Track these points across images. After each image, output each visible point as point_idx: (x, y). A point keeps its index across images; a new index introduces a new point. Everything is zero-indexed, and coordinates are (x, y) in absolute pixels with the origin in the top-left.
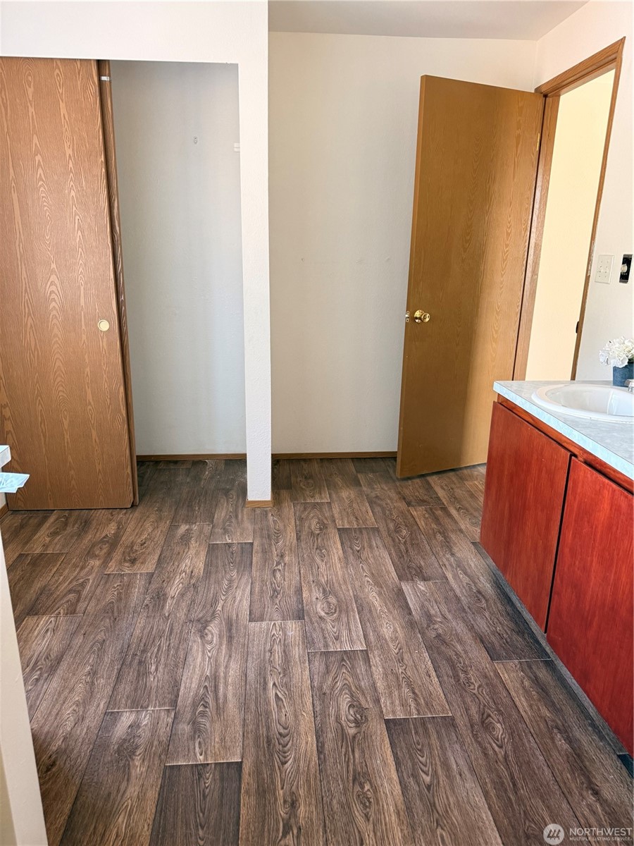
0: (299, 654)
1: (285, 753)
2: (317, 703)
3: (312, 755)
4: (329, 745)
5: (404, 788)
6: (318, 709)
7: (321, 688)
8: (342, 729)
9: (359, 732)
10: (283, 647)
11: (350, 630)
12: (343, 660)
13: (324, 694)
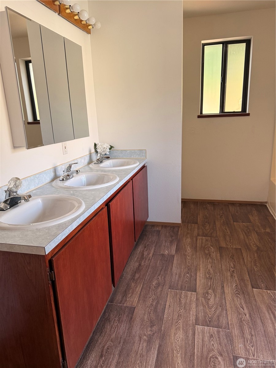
0: (234, 330)
1: (236, 289)
2: (224, 303)
3: (226, 286)
4: (220, 288)
5: (196, 274)
6: (224, 301)
7: (222, 309)
8: (214, 292)
9: (207, 290)
10: (245, 337)
11: (203, 341)
12: (210, 321)
13: (220, 306)
